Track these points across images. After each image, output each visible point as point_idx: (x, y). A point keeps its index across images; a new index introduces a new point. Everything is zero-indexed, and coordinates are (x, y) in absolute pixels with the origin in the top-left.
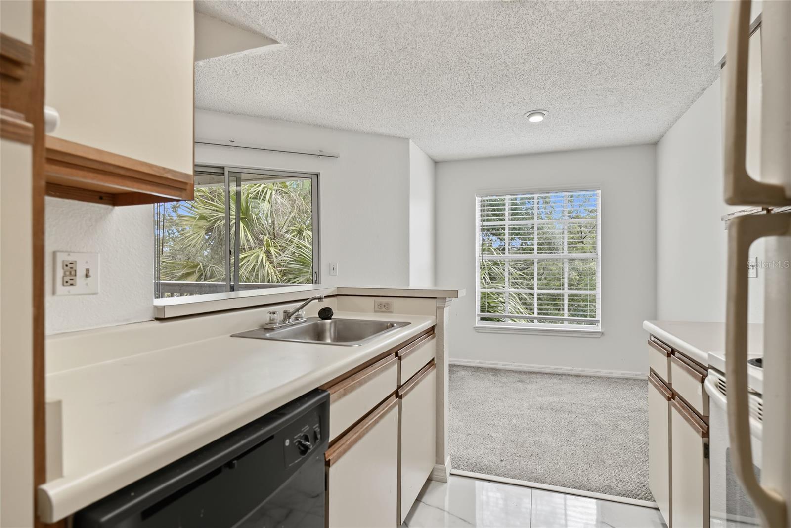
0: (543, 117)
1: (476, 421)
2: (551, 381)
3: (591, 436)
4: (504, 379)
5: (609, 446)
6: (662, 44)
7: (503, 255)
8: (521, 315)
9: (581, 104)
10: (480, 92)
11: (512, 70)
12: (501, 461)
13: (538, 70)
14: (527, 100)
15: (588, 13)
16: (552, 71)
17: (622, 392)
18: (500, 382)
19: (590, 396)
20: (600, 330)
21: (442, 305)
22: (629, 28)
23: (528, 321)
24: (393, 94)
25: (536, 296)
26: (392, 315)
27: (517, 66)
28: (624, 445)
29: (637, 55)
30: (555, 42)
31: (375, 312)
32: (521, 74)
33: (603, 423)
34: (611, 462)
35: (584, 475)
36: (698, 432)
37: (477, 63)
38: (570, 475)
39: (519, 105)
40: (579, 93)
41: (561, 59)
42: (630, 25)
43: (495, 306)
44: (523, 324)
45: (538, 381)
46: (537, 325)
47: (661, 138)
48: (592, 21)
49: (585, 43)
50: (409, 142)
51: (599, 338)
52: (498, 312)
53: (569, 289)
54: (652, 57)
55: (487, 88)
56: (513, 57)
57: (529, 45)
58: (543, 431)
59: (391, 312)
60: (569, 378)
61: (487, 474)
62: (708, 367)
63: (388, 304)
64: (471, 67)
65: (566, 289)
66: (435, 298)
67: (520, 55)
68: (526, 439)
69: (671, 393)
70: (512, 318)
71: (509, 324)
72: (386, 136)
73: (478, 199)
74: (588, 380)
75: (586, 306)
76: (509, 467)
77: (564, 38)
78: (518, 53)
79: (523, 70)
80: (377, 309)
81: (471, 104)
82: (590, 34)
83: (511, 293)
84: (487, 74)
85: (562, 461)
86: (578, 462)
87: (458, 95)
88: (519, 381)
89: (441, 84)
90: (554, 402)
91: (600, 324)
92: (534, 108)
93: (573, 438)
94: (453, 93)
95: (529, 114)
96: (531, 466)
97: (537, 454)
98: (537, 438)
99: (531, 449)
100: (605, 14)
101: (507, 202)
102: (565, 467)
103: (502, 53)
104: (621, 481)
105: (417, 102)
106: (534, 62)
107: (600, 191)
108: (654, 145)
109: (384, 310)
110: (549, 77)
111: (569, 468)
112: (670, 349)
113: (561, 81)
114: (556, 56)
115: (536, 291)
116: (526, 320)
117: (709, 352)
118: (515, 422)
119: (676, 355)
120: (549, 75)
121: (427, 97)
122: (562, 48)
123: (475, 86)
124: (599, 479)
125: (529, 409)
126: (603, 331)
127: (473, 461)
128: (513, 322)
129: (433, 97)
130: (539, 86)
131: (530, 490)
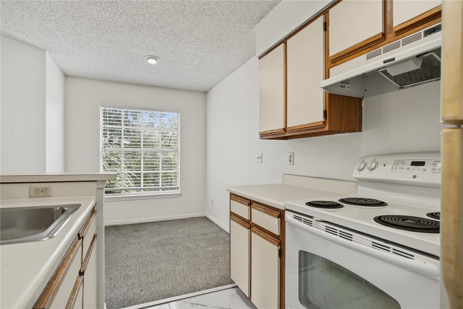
0: (156, 61)
1: (113, 266)
2: (153, 227)
3: (188, 256)
4: (124, 232)
5: (198, 259)
6: (229, 38)
7: (120, 148)
8: (132, 188)
9: (180, 59)
10: (120, 30)
11: (147, 23)
12: (142, 291)
13: (163, 29)
14: (150, 47)
15: (204, 3)
16: (171, 33)
17: (193, 226)
18: (122, 234)
19: (179, 231)
20: (179, 193)
21: (102, 187)
22: (219, 23)
23: (136, 191)
24: (40, 5)
25: (142, 175)
26: (51, 198)
27: (151, 21)
28: (206, 256)
29: (216, 40)
30: (179, 14)
31: (30, 197)
32: (152, 27)
33: (190, 246)
34: (203, 268)
35: (193, 282)
36: (274, 244)
37: (124, 7)
38: (186, 284)
39: (143, 49)
40: (181, 53)
41: (179, 26)
42: (220, 21)
43: (113, 183)
44: (134, 193)
45: (146, 228)
46: (143, 193)
47: (209, 90)
48: (203, 10)
49: (195, 22)
50: (46, 53)
51: (179, 197)
52: (116, 187)
53: (162, 170)
54: (222, 44)
55: (126, 29)
56: (151, 13)
57: (164, 9)
58: (161, 261)
59: (50, 196)
60: (164, 223)
61: (135, 305)
62: (284, 209)
63: (46, 189)
64: (119, 8)
65: (160, 170)
66: (96, 181)
67: (156, 14)
68: (152, 269)
69: (249, 225)
70: (126, 190)
71: (124, 194)
72: (21, 41)
73: (102, 108)
74: (174, 222)
75: (172, 179)
76: (148, 293)
77: (186, 13)
78: (155, 11)
79: (154, 26)
80: (32, 194)
81: (109, 37)
82: (200, 17)
83: (126, 173)
84: (129, 18)
85: (178, 277)
86: (187, 275)
87: (101, 26)
88: (134, 231)
89: (89, 13)
90: (161, 240)
91: (179, 190)
92: (152, 53)
93: (179, 260)
94: (98, 24)
95: (147, 57)
96: (162, 287)
97: (162, 277)
98: (159, 267)
99: (158, 275)
100: (211, 8)
101: (123, 113)
102: (181, 280)
103: (145, 7)
104: (212, 278)
105: (62, 20)
106: (163, 22)
107: (180, 114)
108: (205, 93)
109: (41, 194)
110: (168, 36)
111: (184, 280)
112: (249, 202)
113: (174, 42)
114: (177, 23)
115: (142, 172)
116: (135, 190)
117: (286, 202)
118: (141, 260)
119: (253, 204)
120: (168, 35)
121: (74, 19)
122: (182, 20)
123: (117, 24)
124: (202, 281)
125: (147, 248)
126: (181, 193)
127: (121, 298)
128: (127, 193)
129: (79, 21)
130: (161, 40)
131: (167, 304)
